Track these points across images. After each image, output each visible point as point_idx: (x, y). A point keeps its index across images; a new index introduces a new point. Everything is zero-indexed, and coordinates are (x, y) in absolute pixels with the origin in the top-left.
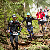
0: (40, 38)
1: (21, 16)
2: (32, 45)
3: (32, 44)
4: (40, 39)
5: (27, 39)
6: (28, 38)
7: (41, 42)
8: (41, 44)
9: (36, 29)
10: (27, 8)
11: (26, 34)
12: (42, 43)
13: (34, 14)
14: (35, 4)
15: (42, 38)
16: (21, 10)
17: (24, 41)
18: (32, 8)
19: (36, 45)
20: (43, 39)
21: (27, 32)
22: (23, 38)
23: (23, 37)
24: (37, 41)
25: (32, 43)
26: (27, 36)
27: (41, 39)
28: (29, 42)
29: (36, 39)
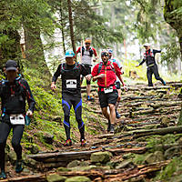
0: (80, 160)
4: (79, 165)
5: (29, 165)
7: (85, 175)
11: (26, 144)
12: (86, 179)
15: (88, 162)
16: (10, 54)
20: (91, 166)
21: (29, 139)
24: (69, 173)
26: (29, 152)
27: (85, 165)
29: (65, 167)
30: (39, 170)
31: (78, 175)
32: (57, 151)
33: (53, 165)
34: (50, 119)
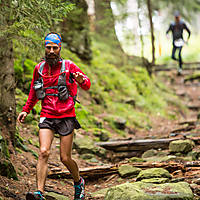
0: (156, 149)
1: (77, 53)
2: (120, 179)
3: (120, 176)
4: (155, 155)
5: (97, 154)
7: (162, 167)
8: (163, 176)
9: (141, 109)
10: (103, 18)
11: (94, 130)
13: (131, 42)
15: (166, 151)
16: (77, 26)
17: (87, 161)
18: (125, 16)
19: (139, 179)
20: (170, 157)
21: (98, 125)
22: (81, 151)
24: (144, 164)
25: (122, 173)
26: (98, 139)
27: (163, 155)
28: (108, 166)
29: (139, 157)
30: (110, 160)
31: (155, 166)
32: (130, 139)
33: (125, 154)
34: (122, 101)
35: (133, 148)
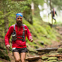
0: (53, 51)
1: (28, 21)
2: (42, 61)
3: (42, 59)
4: (53, 53)
5: (35, 53)
6: (37, 52)
7: (55, 56)
10: (36, 10)
12: (56, 58)
14: (47, 4)
15: (57, 52)
16: (28, 13)
17: (32, 55)
18: (43, 10)
19: (48, 60)
22: (30, 52)
23: (30, 50)
24: (50, 56)
27: (55, 53)
29: (48, 53)
30: (39, 55)
31: (53, 56)
32: (45, 48)
33: (44, 53)
34: (42, 36)
35: (46, 51)
